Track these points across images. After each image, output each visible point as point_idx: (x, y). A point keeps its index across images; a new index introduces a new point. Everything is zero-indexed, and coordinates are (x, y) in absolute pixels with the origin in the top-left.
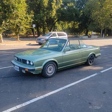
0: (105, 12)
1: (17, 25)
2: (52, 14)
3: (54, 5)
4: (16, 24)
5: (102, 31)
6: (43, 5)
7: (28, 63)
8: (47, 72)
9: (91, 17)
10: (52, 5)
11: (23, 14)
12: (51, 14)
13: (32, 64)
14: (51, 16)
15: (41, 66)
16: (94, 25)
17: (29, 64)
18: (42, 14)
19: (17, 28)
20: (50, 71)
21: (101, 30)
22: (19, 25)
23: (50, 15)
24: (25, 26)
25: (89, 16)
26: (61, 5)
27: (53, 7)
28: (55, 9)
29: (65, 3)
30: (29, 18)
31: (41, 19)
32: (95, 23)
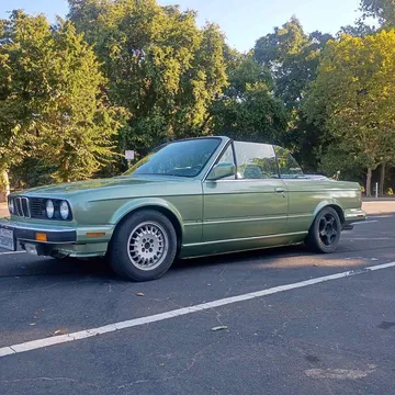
0: (375, 110)
1: (66, 144)
2: (192, 115)
3: (199, 87)
4: (65, 140)
5: (369, 175)
6: (164, 88)
7: (50, 210)
8: (133, 254)
9: (329, 125)
10: (194, 86)
11: (87, 105)
12: (189, 116)
13: (64, 212)
14: (189, 123)
15: (106, 223)
16: (341, 152)
17: (54, 218)
18: (158, 119)
19: (67, 155)
20: (148, 251)
21: (366, 170)
22: (72, 145)
23: (187, 120)
24: (94, 148)
25: (322, 122)
26: (224, 89)
27: (197, 93)
28: (203, 101)
29: (237, 81)
30: (106, 116)
31: (154, 135)
32: (342, 146)
